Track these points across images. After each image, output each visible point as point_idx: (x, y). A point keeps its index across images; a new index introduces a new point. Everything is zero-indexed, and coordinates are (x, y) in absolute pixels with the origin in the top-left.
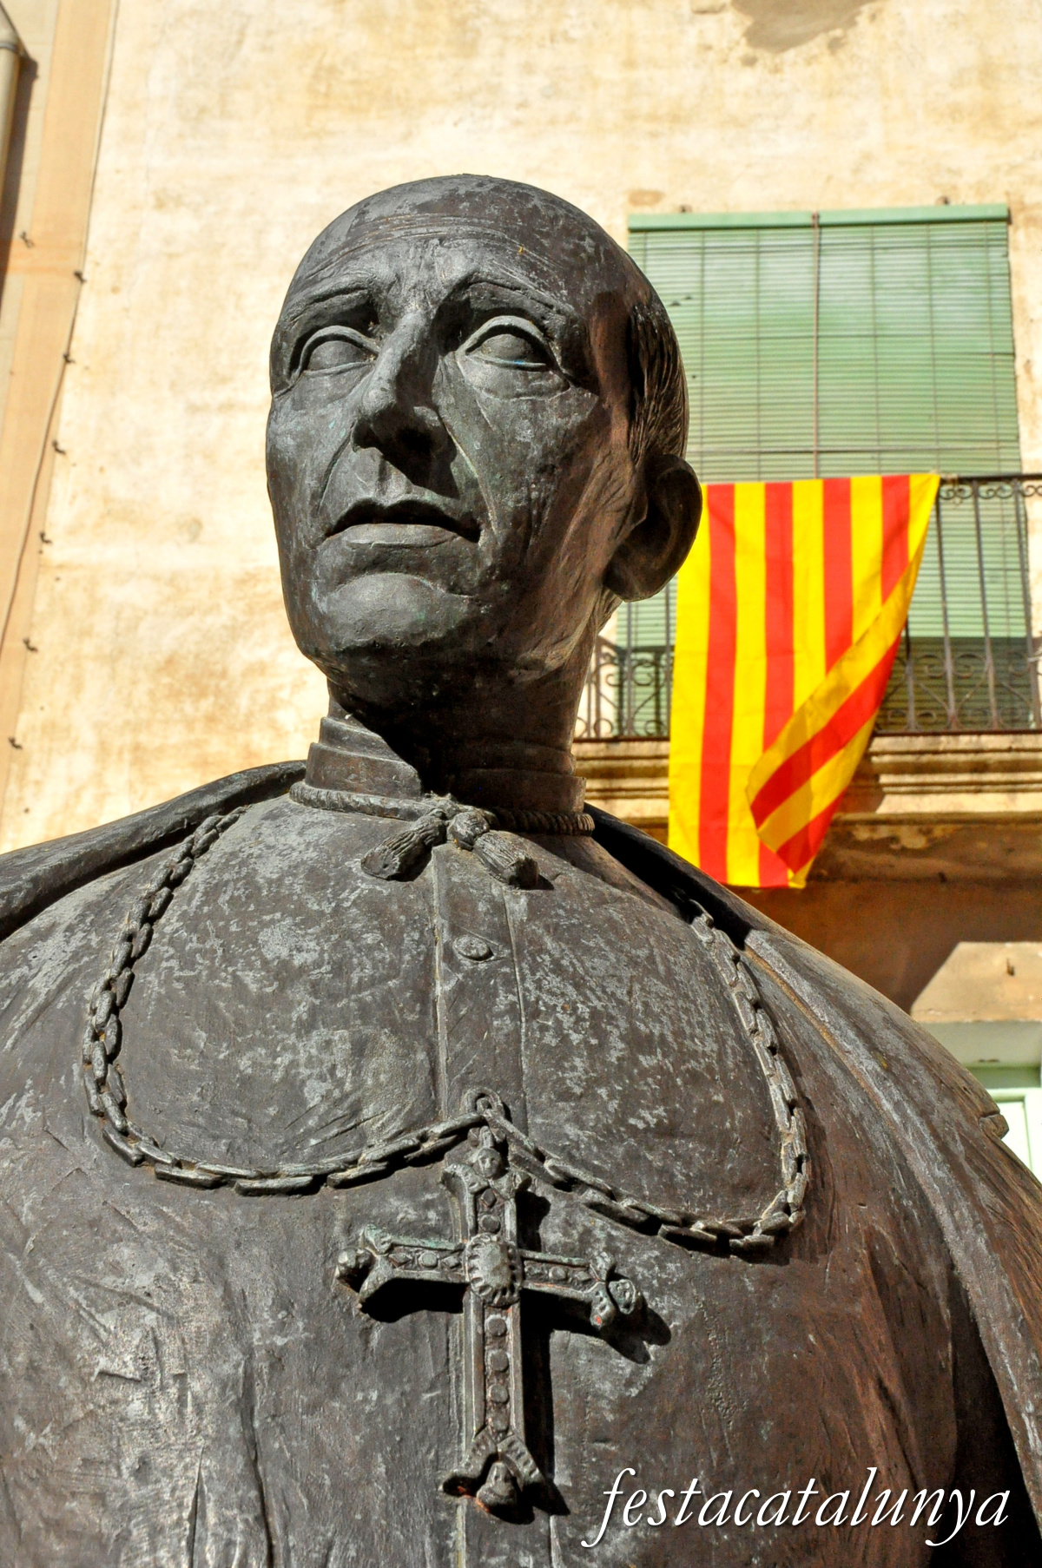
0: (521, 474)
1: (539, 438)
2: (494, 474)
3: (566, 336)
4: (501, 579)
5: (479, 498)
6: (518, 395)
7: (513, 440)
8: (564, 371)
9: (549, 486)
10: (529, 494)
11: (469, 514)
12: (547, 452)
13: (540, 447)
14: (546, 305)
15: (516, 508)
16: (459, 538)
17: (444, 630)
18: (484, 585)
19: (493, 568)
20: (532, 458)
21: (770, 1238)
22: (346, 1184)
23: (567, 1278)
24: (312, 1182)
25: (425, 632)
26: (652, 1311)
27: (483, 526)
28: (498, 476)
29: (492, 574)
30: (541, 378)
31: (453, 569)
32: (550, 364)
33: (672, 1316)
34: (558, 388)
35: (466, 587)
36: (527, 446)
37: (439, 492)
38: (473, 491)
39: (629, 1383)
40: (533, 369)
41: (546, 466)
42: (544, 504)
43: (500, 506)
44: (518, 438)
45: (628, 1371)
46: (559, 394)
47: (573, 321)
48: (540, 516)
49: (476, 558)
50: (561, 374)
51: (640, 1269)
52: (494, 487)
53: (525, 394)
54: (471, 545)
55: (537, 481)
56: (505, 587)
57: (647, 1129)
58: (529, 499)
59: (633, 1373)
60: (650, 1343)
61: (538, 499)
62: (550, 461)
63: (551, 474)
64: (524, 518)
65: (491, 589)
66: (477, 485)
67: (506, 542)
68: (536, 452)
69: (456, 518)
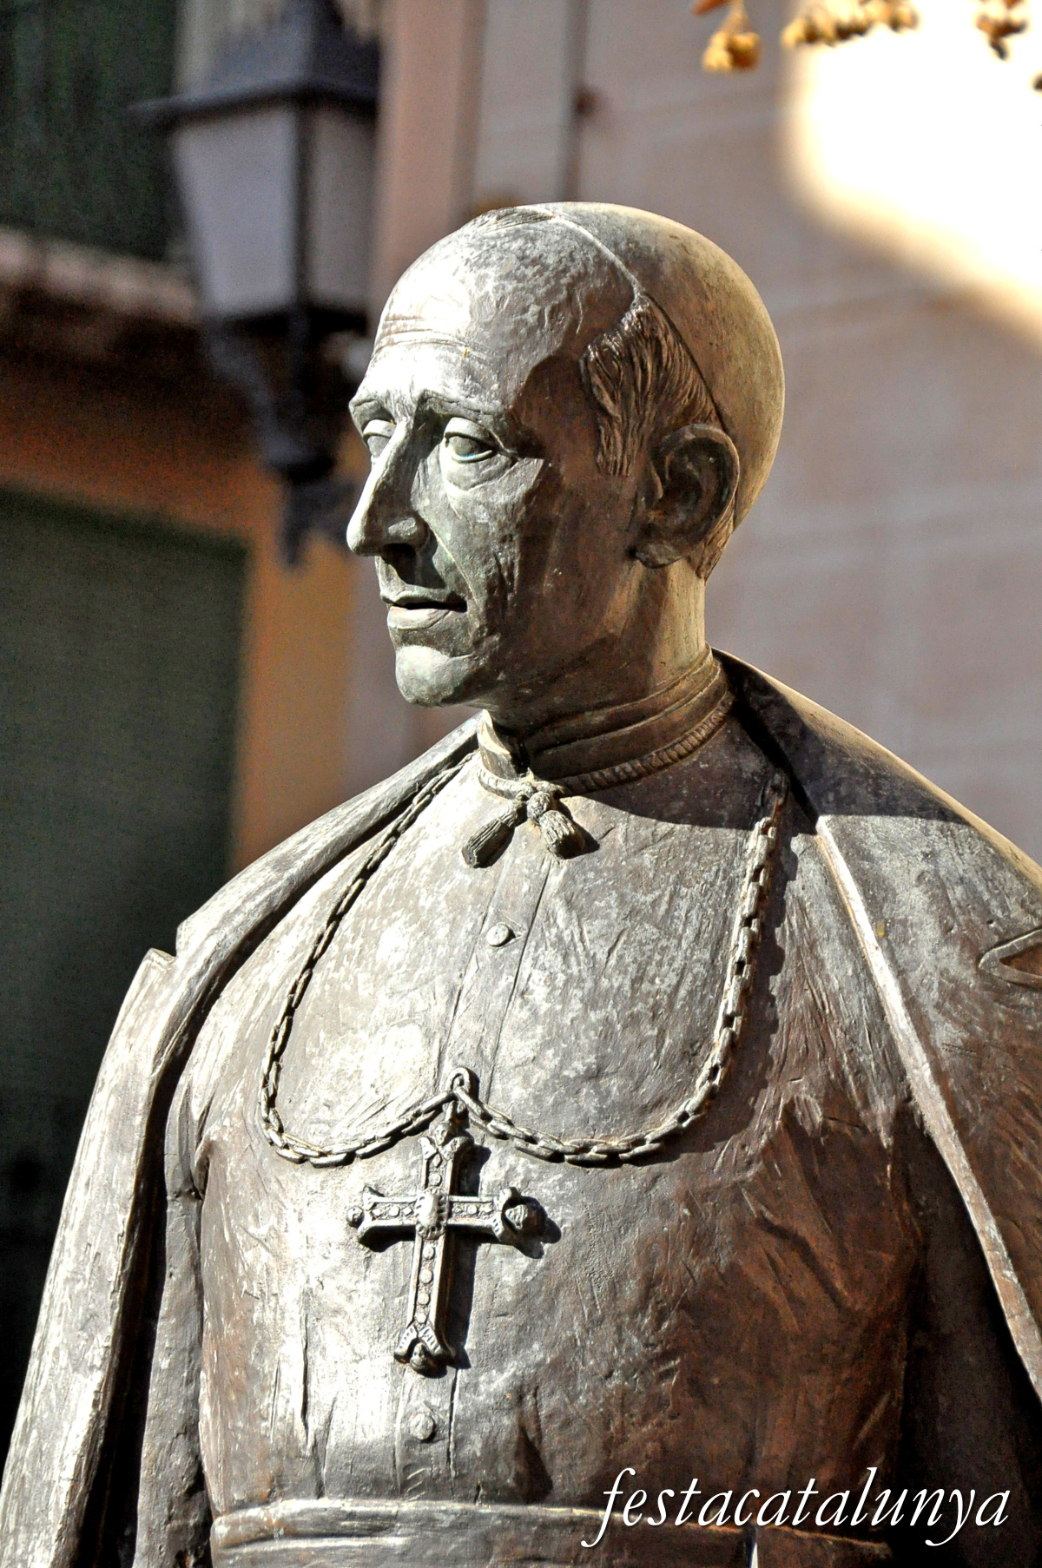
0: (487, 548)
1: (493, 517)
2: (464, 557)
3: (498, 428)
4: (491, 633)
5: (458, 578)
6: (474, 485)
7: (475, 523)
8: (508, 451)
9: (512, 550)
10: (498, 561)
11: (453, 594)
12: (502, 527)
13: (496, 524)
14: (475, 411)
15: (488, 577)
16: (451, 613)
17: (452, 688)
18: (477, 644)
19: (481, 628)
20: (493, 534)
21: (656, 1145)
22: (366, 1156)
23: (478, 1212)
24: (346, 1158)
25: (439, 693)
26: (550, 1220)
27: (466, 598)
28: (468, 557)
29: (482, 633)
30: (490, 464)
31: (450, 640)
32: (496, 450)
33: (563, 1221)
34: (506, 467)
35: (464, 650)
36: (487, 525)
37: (425, 585)
38: (452, 574)
39: (526, 1273)
40: (482, 459)
41: (505, 537)
42: (512, 564)
43: (474, 580)
44: (479, 521)
45: (526, 1265)
46: (508, 471)
47: (500, 416)
48: (511, 576)
49: (466, 625)
50: (507, 455)
51: (544, 1191)
52: (466, 567)
53: (478, 483)
54: (461, 615)
55: (501, 549)
56: (496, 638)
57: (578, 1077)
58: (498, 565)
59: (530, 1266)
60: (545, 1242)
61: (506, 563)
62: (507, 532)
63: (511, 540)
64: (497, 583)
65: (484, 644)
66: (455, 567)
67: (486, 605)
68: (494, 529)
69: (442, 600)
